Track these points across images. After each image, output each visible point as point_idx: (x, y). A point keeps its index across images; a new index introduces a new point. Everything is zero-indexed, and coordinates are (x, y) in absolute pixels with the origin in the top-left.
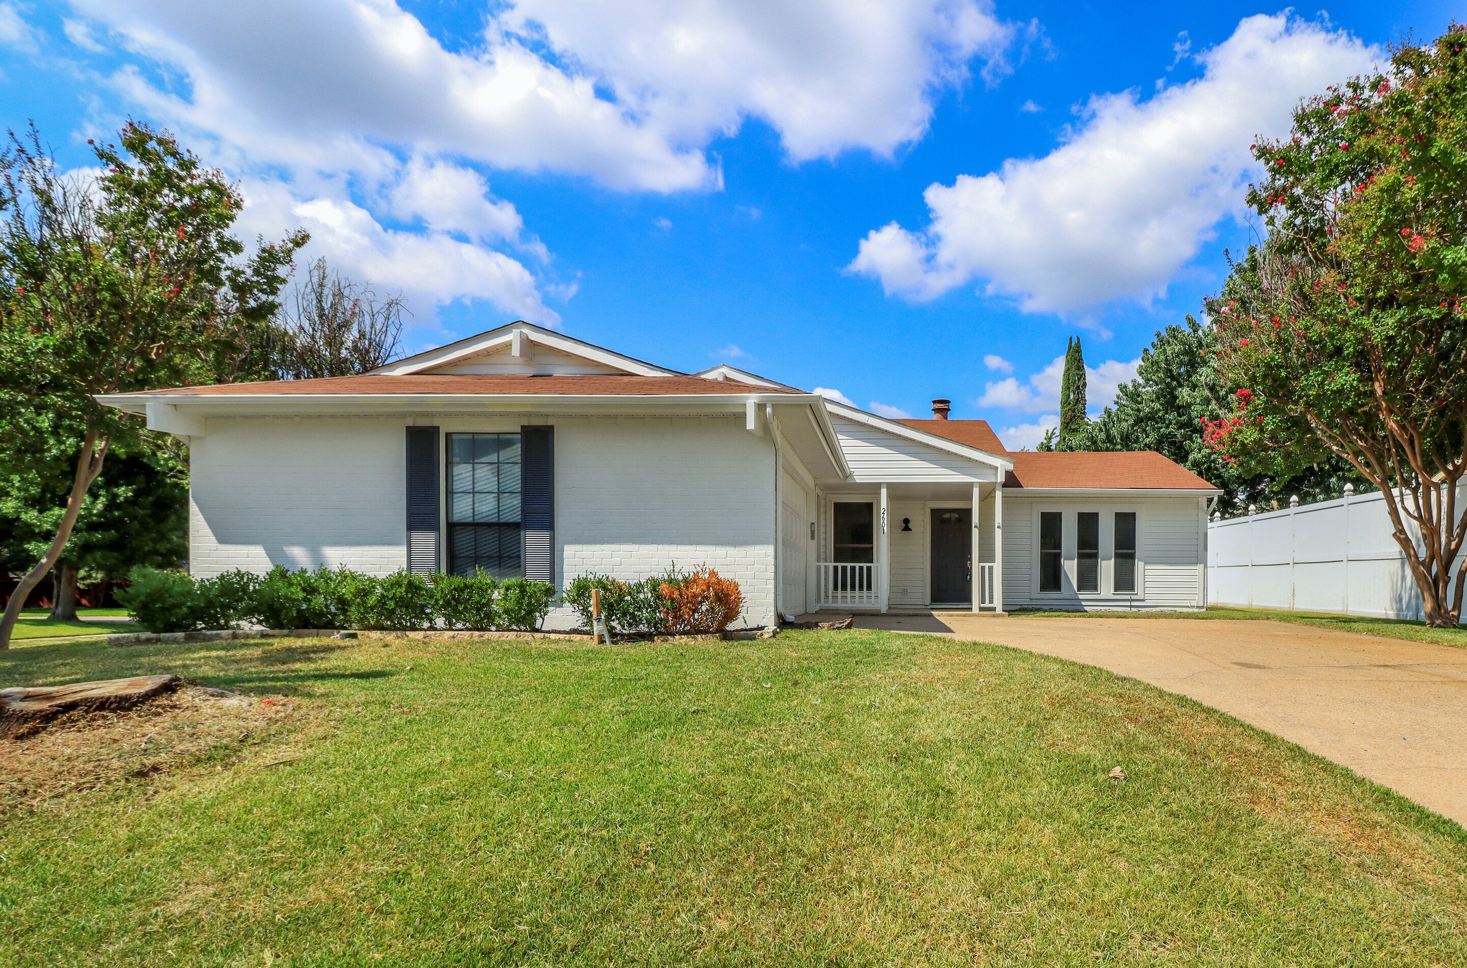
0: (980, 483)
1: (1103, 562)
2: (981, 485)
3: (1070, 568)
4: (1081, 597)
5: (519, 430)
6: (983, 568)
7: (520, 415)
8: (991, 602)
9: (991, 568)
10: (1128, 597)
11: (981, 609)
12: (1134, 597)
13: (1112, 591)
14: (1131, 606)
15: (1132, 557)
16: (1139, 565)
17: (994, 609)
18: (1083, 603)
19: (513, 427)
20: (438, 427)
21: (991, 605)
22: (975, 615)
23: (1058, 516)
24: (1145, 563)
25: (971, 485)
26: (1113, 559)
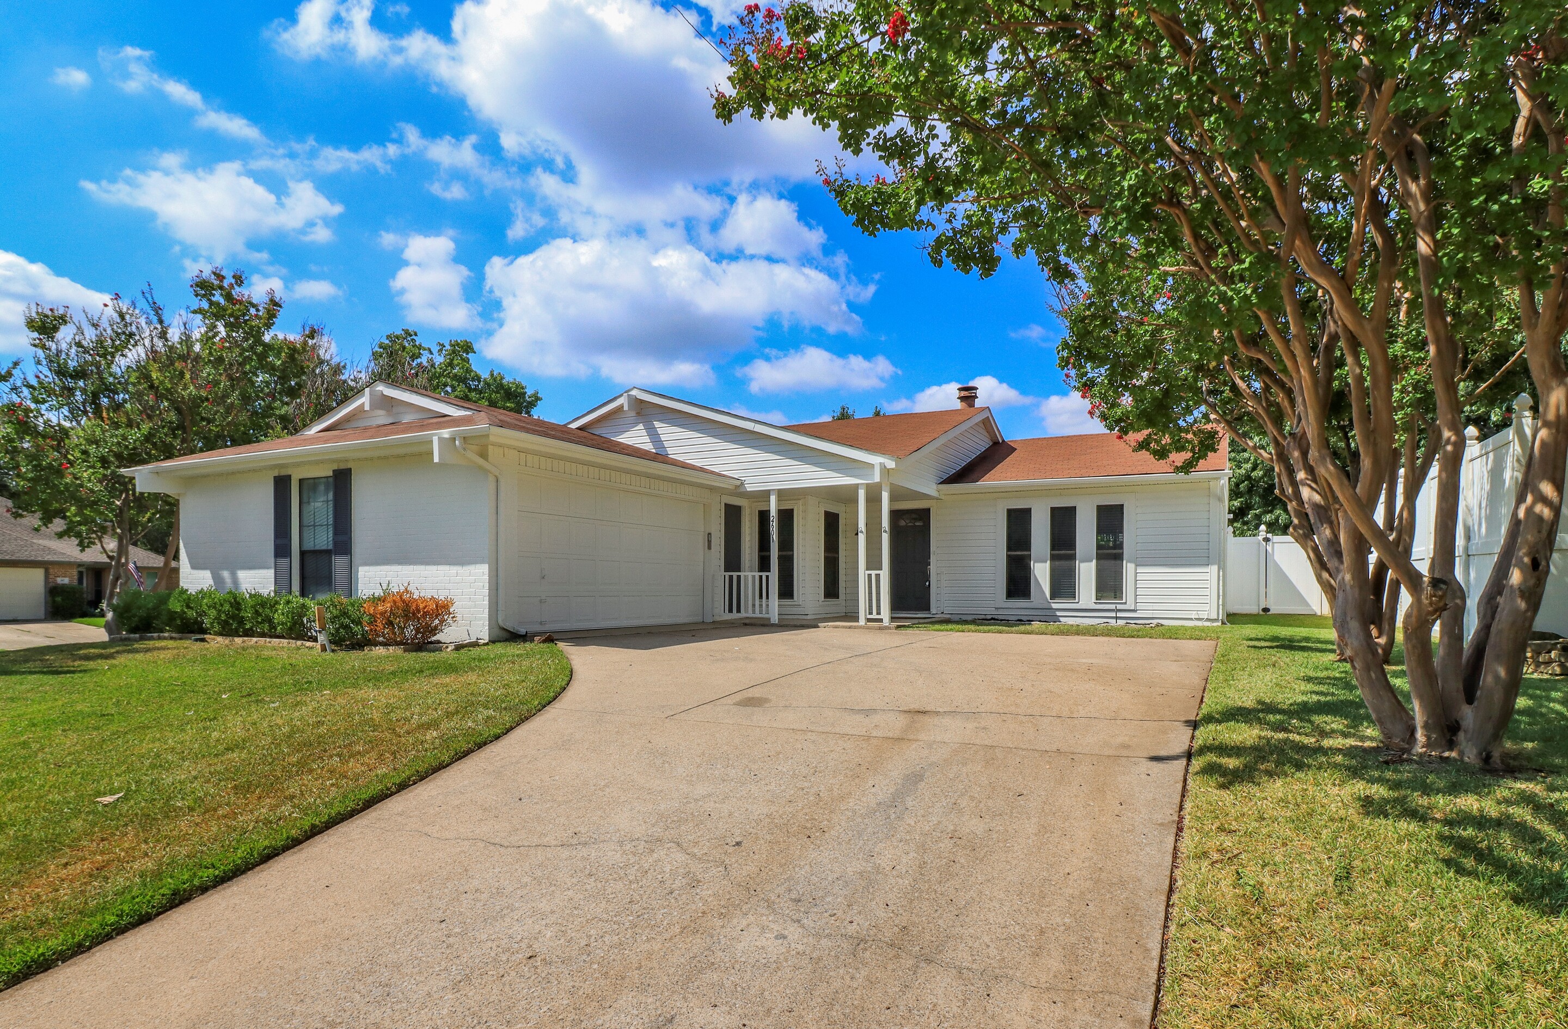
0: (867, 485)
1: (1082, 565)
2: (868, 486)
3: (1041, 572)
4: (1054, 606)
5: (331, 474)
6: (870, 575)
7: (333, 461)
8: (879, 613)
9: (878, 576)
10: (1113, 607)
11: (869, 620)
12: (1119, 607)
13: (1094, 599)
14: (1117, 618)
15: (1119, 557)
16: (1129, 568)
17: (881, 620)
18: (1058, 613)
19: (326, 471)
20: (290, 476)
21: (878, 617)
22: (861, 627)
23: (1027, 512)
24: (1137, 565)
25: (856, 487)
26: (1094, 561)
